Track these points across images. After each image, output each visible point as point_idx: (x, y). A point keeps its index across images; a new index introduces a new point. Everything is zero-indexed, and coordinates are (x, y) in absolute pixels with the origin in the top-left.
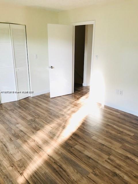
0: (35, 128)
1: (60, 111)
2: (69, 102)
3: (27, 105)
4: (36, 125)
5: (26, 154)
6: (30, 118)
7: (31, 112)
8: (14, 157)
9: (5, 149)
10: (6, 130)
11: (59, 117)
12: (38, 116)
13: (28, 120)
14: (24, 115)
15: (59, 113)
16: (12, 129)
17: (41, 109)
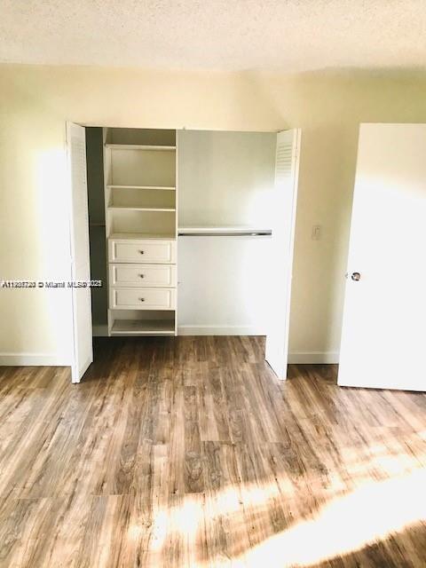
0: (193, 477)
1: (329, 450)
2: (394, 425)
3: (243, 388)
4: (205, 471)
5: (88, 559)
6: (212, 435)
7: (234, 415)
8: (52, 551)
9: (61, 512)
10: (119, 449)
11: (301, 472)
12: (240, 439)
13: (202, 440)
14: (207, 418)
15: (319, 455)
16: (135, 451)
17: (268, 419)
